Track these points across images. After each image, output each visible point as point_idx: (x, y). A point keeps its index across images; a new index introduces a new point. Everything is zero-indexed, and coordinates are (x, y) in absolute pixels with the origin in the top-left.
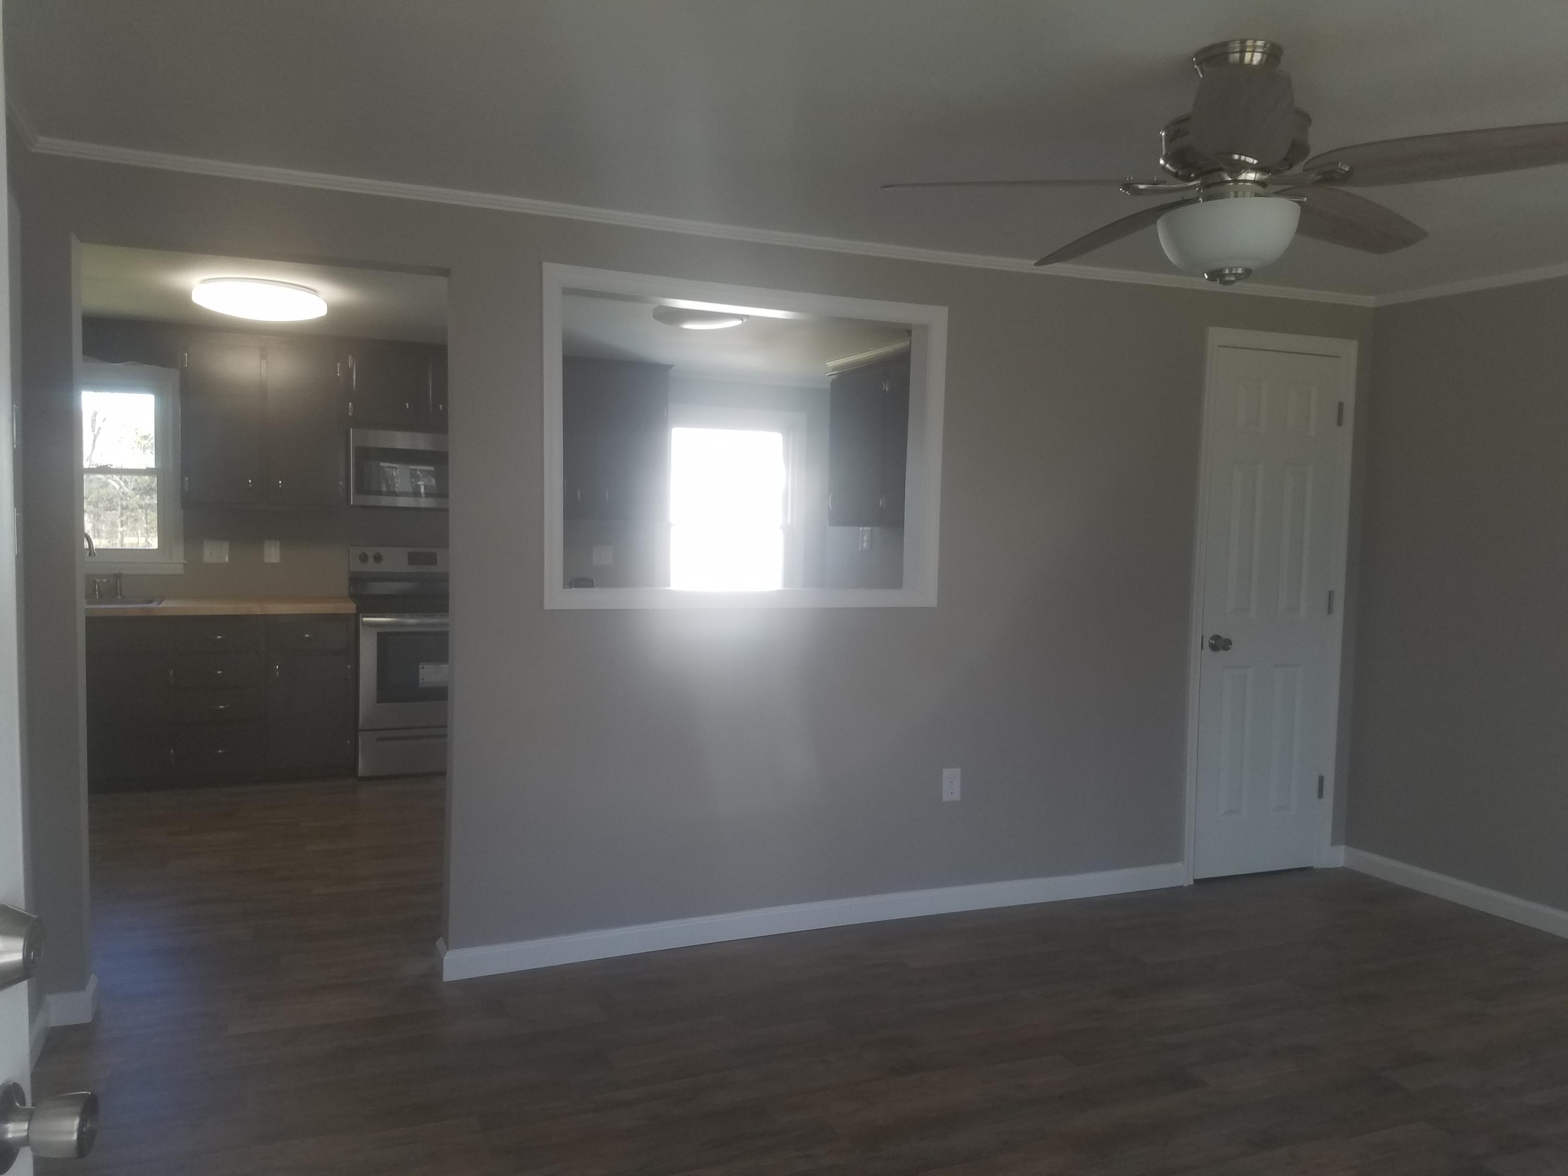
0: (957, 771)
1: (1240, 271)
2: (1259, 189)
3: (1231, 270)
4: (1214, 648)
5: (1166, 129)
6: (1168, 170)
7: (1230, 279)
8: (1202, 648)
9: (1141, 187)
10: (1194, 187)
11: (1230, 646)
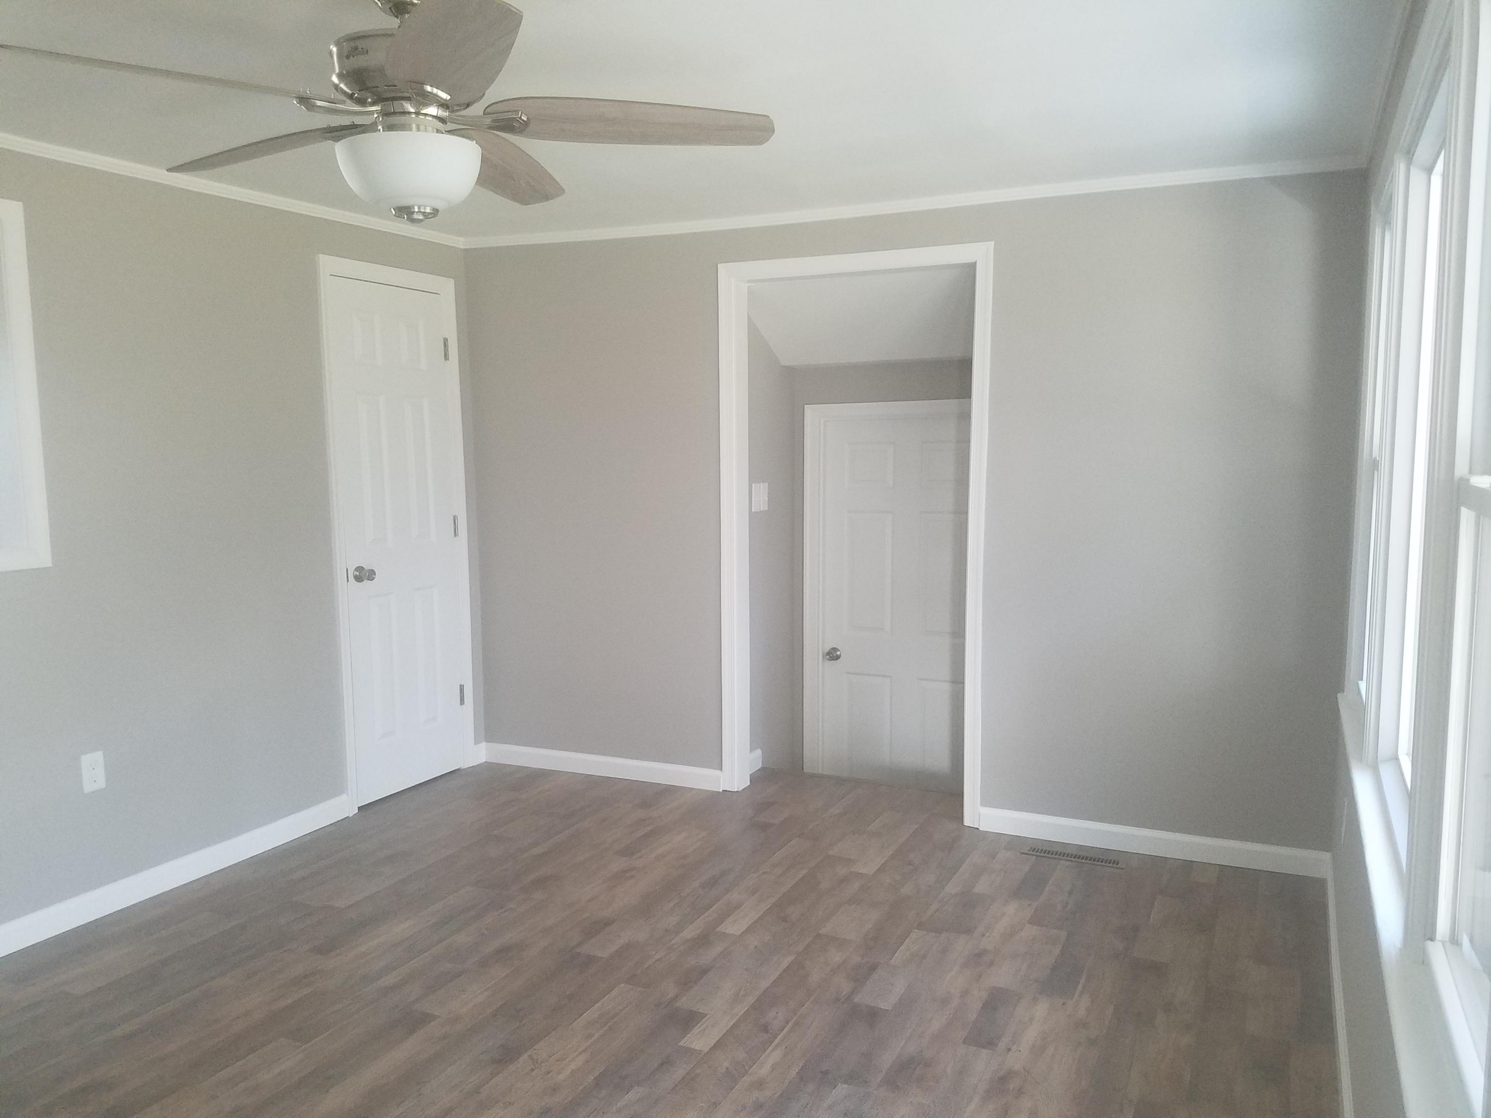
0: (99, 756)
1: (428, 210)
2: (440, 125)
3: (419, 208)
4: (359, 579)
5: (338, 44)
6: (342, 90)
7: (418, 217)
8: (348, 581)
9: (319, 103)
10: (372, 113)
11: (374, 576)
